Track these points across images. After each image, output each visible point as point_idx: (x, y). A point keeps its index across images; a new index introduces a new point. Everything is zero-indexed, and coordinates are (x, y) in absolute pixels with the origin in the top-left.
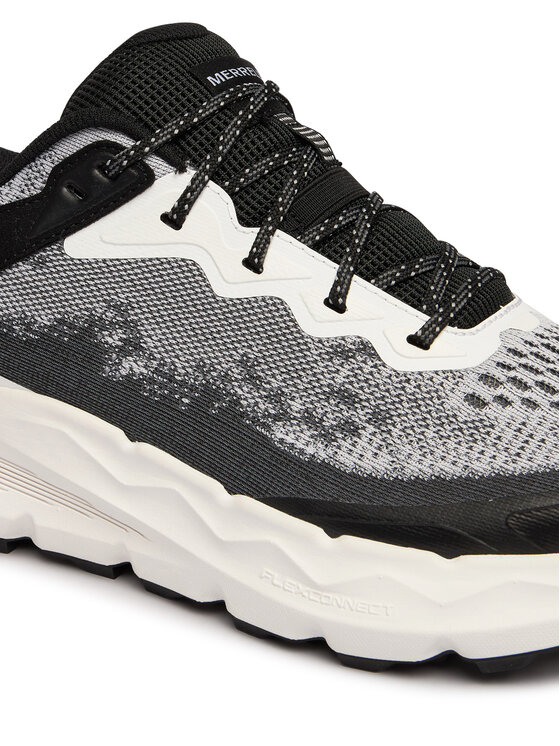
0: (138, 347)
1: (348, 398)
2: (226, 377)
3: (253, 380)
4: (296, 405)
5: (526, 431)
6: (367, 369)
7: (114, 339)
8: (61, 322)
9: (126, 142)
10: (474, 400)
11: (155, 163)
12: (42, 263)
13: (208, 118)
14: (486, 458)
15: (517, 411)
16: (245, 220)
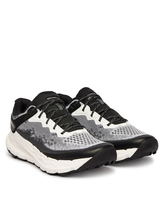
0: (34, 133)
1: (53, 140)
2: (42, 137)
3: (44, 138)
4: (48, 141)
5: (70, 145)
6: (56, 137)
7: (32, 132)
8: (27, 130)
9: (35, 107)
10: (65, 141)
11: (38, 110)
12: (26, 122)
13: (45, 104)
14: (64, 148)
15: (69, 143)
16: (47, 117)
